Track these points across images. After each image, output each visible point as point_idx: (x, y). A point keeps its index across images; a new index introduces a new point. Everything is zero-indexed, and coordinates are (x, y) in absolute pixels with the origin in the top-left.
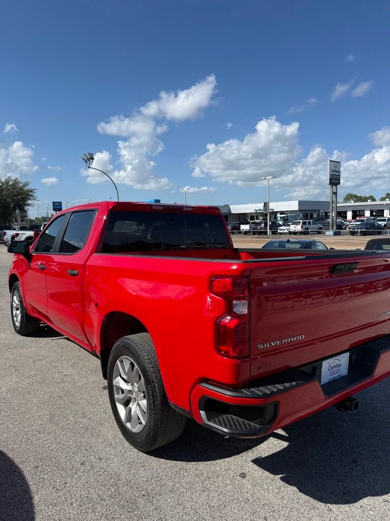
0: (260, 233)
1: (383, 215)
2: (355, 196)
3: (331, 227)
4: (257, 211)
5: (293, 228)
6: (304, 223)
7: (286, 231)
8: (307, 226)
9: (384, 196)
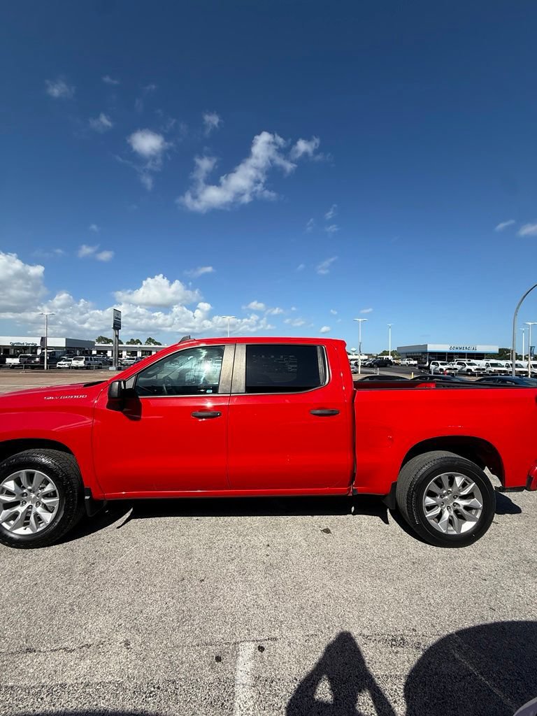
0: (33, 368)
1: (136, 355)
2: (106, 339)
3: (114, 364)
4: (13, 344)
5: (74, 363)
6: (87, 359)
7: (66, 366)
8: (89, 362)
9: (129, 341)
